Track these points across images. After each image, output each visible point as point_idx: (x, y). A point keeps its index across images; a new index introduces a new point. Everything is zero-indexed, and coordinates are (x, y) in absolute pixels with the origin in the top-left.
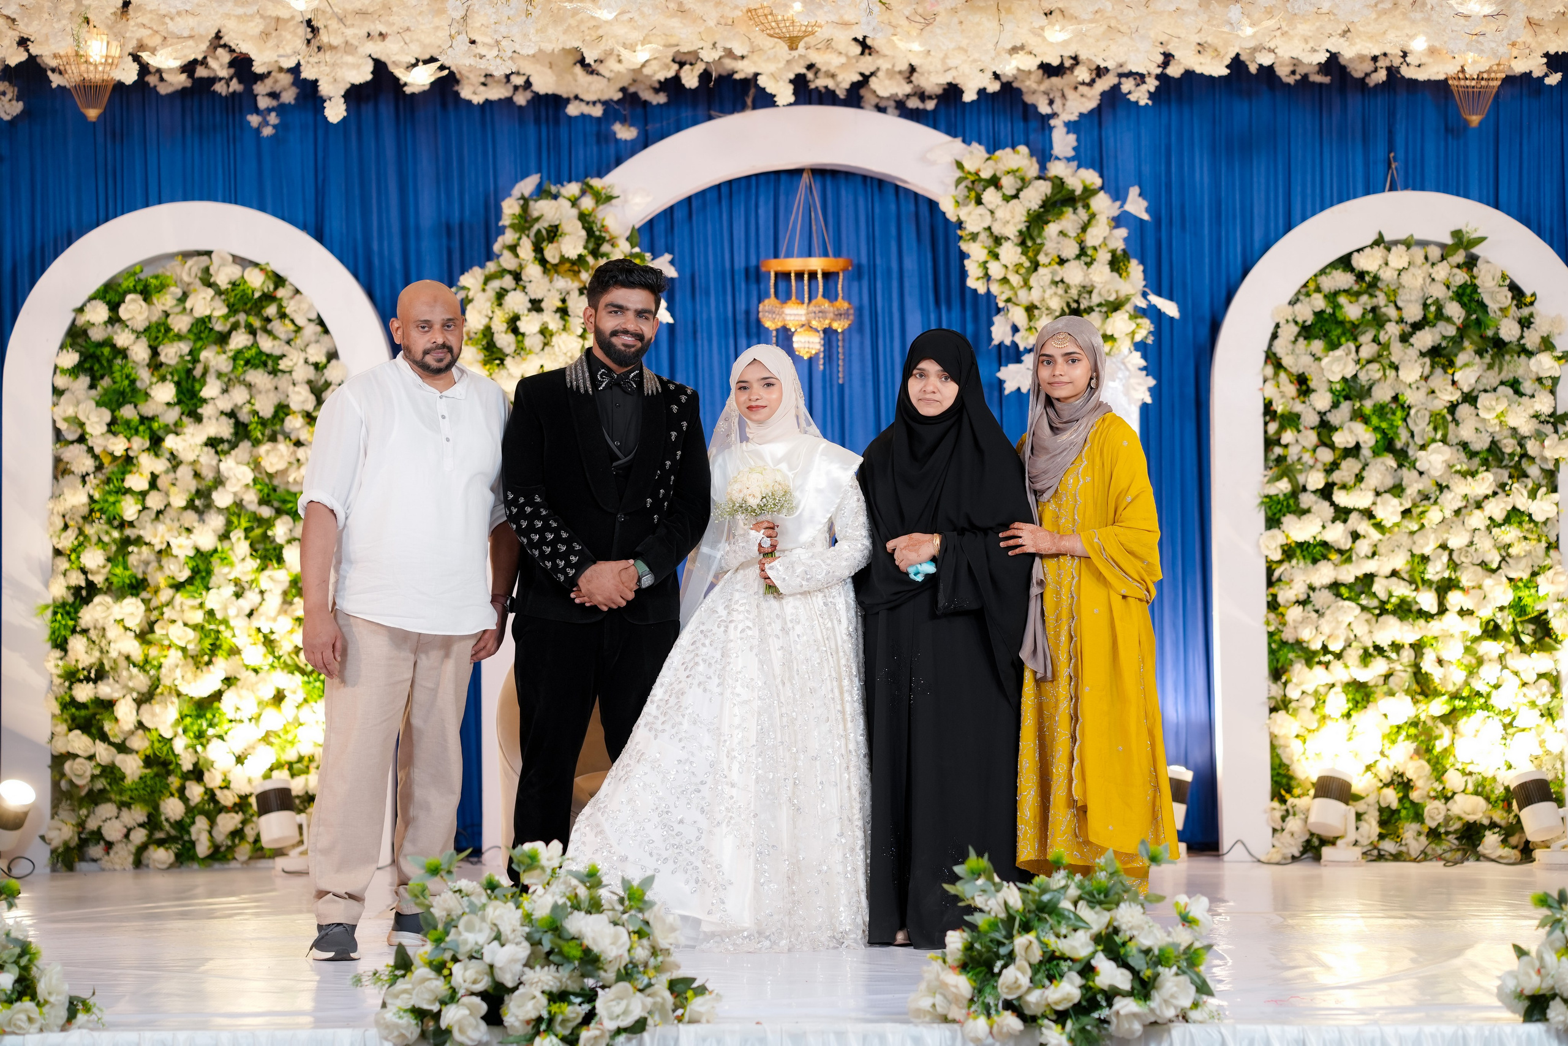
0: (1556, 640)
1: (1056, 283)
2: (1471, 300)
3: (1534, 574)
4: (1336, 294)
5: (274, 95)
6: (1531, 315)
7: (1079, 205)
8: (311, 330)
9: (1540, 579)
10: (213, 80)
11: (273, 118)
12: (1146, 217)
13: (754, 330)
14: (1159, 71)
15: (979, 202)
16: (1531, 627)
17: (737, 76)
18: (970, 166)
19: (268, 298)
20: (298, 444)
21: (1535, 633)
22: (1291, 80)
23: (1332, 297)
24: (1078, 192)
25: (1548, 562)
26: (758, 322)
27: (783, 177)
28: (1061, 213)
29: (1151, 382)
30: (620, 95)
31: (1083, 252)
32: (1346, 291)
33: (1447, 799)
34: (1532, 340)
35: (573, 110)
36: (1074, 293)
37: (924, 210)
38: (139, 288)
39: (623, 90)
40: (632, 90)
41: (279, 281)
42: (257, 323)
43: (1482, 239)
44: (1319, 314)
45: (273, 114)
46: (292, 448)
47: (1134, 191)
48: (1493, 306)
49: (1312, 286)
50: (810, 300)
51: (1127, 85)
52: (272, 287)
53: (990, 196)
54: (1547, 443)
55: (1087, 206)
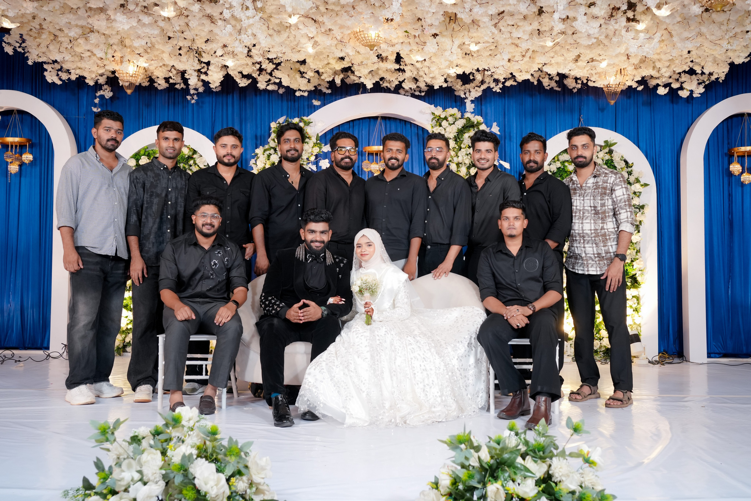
0: (639, 285)
1: (468, 155)
2: (611, 165)
3: (632, 261)
4: (564, 162)
5: (196, 89)
6: (632, 171)
7: (475, 128)
9: (634, 263)
10: (175, 84)
11: (195, 97)
12: (499, 133)
13: (360, 173)
14: (504, 80)
15: (440, 126)
16: (630, 280)
17: (355, 82)
18: (436, 114)
19: (190, 158)
21: (631, 282)
22: (548, 88)
23: (563, 163)
24: (475, 123)
25: (637, 257)
26: (362, 169)
27: (372, 120)
28: (470, 130)
30: (314, 88)
32: (567, 161)
33: (600, 340)
34: (632, 179)
35: (298, 94)
37: (420, 132)
38: (146, 154)
39: (315, 87)
40: (319, 88)
41: (195, 152)
42: (187, 167)
43: (615, 143)
44: (558, 169)
45: (195, 96)
47: (495, 124)
48: (618, 167)
49: (556, 159)
50: (380, 161)
51: (492, 85)
52: (191, 153)
53: (444, 123)
54: (638, 215)
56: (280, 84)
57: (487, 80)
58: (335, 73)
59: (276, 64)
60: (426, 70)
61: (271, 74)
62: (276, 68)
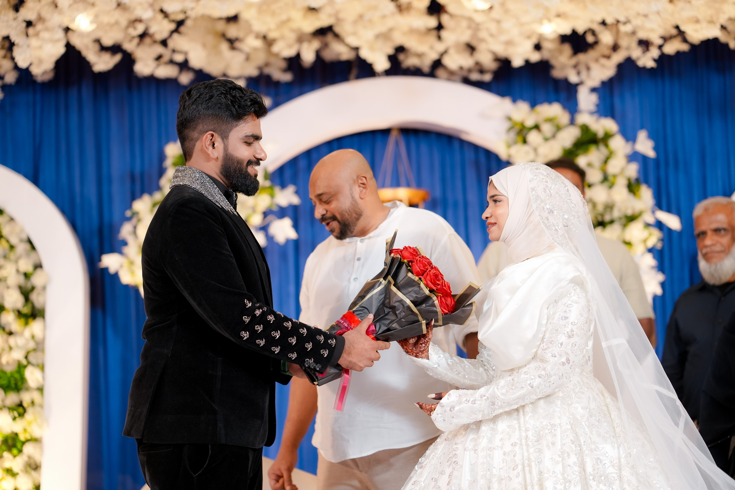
7: (601, 145)
8: (22, 248)
12: (651, 154)
14: (660, 42)
15: (525, 141)
17: (343, 57)
20: (11, 333)
24: (601, 134)
27: (379, 137)
28: (588, 150)
29: (661, 277)
30: (258, 72)
31: (605, 179)
36: (600, 208)
37: (482, 158)
39: (259, 70)
40: (266, 71)
46: (5, 336)
47: (642, 136)
51: (636, 53)
55: (607, 145)
56: (184, 66)
57: (624, 42)
58: (301, 39)
59: (173, 21)
60: (493, 27)
61: (164, 43)
62: (176, 30)
